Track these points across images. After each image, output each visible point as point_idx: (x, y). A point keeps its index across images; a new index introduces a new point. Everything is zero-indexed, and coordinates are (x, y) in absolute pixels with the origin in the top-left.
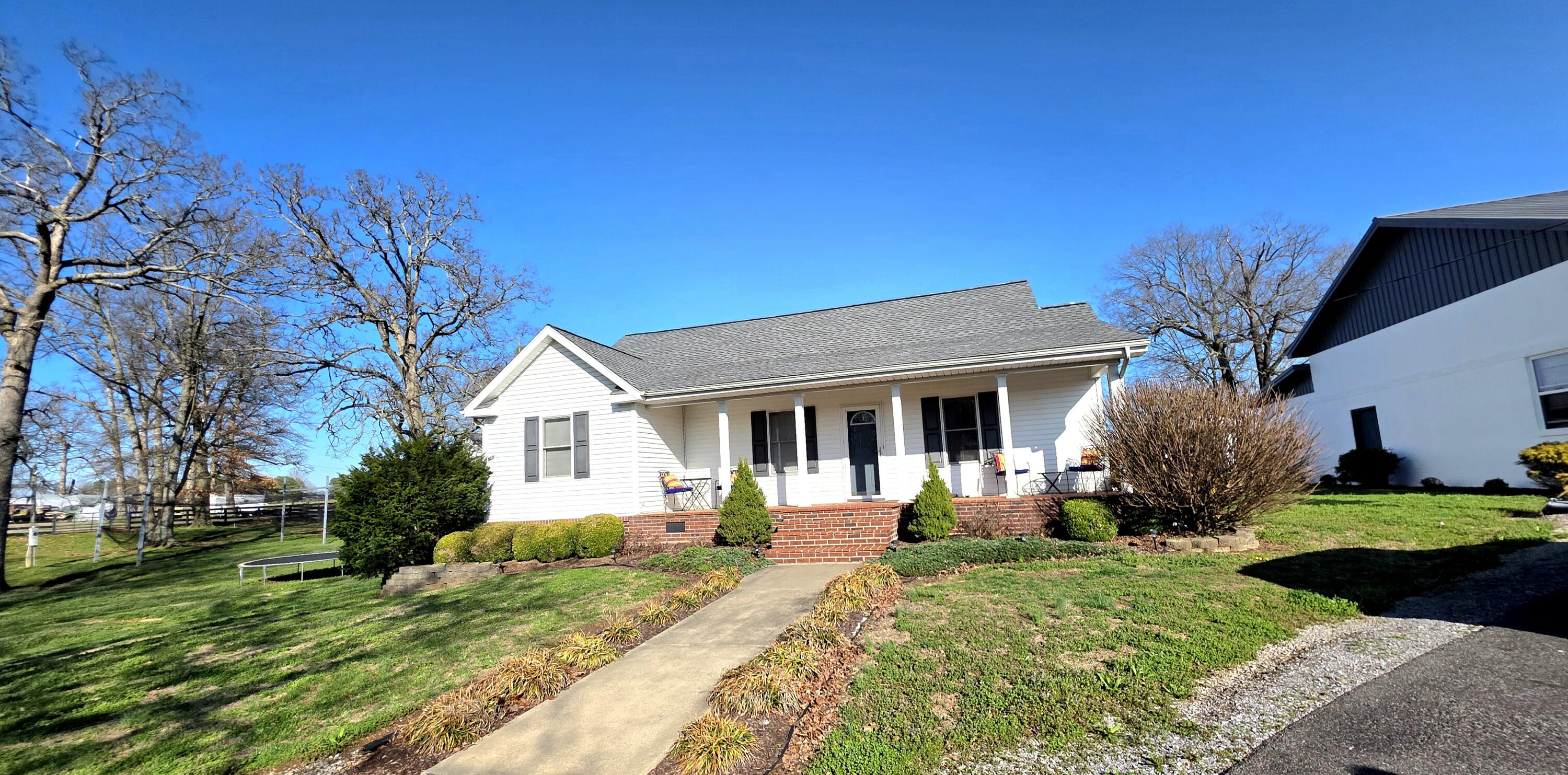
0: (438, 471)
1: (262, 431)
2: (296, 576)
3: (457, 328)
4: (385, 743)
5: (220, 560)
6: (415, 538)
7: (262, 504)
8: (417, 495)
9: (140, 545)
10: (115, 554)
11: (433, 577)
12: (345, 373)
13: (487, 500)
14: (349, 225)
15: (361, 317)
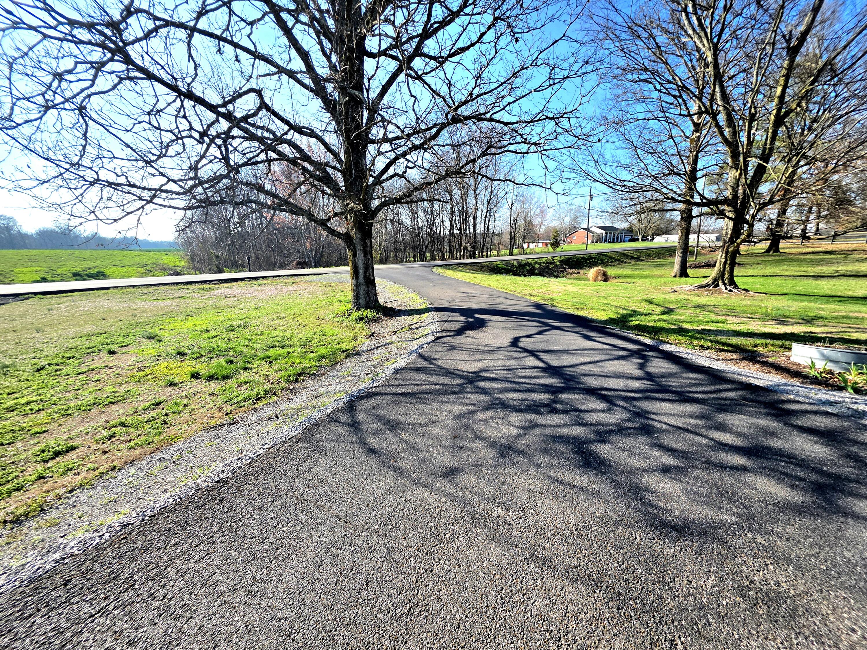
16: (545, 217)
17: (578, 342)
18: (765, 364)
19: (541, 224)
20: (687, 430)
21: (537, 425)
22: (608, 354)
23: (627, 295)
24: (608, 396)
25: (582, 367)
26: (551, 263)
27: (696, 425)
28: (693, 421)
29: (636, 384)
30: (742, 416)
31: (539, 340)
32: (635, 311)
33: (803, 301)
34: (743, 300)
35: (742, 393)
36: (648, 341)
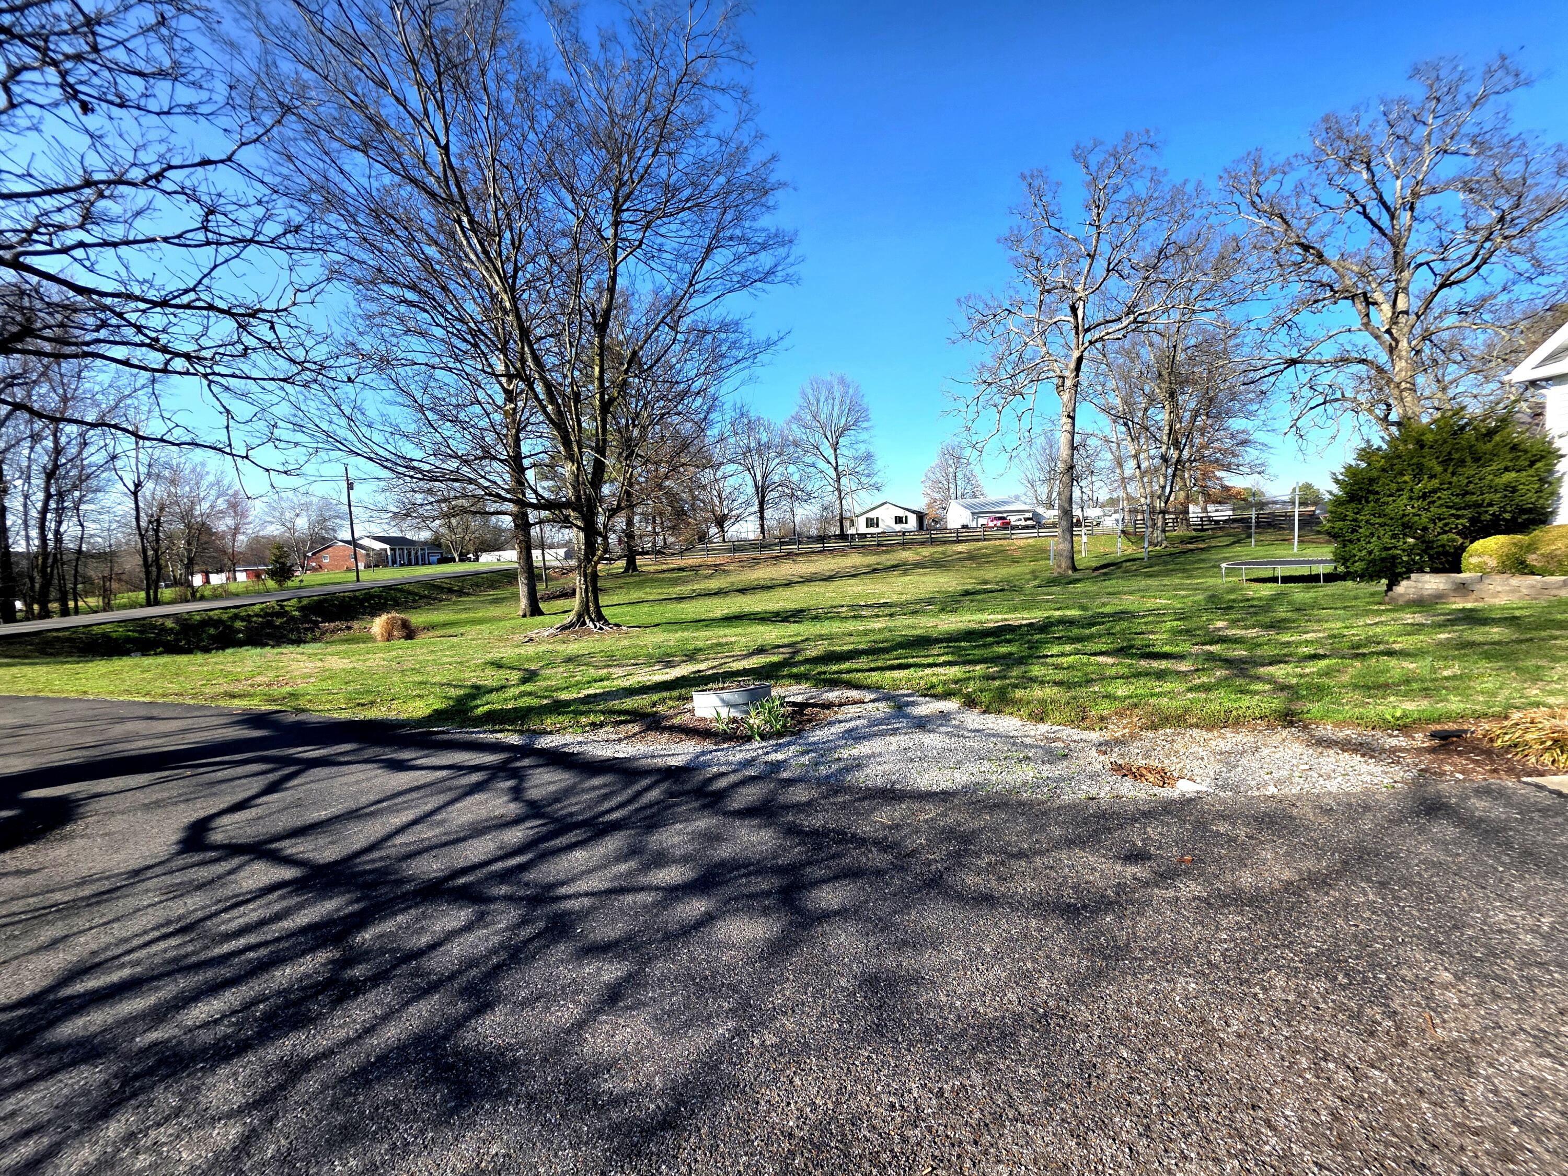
0: (1468, 459)
1: (1228, 443)
2: (1274, 580)
3: (1478, 268)
4: (1458, 736)
5: (1203, 561)
6: (1433, 542)
7: (1231, 513)
8: (1435, 491)
9: (1146, 545)
10: (1129, 551)
11: (1463, 589)
12: (1314, 366)
13: (1554, 494)
14: (1315, 192)
15: (1333, 296)
16: (244, 515)
17: (377, 782)
18: (672, 729)
19: (236, 531)
20: (622, 891)
21: (307, 1065)
22: (450, 789)
23: (456, 659)
24: (471, 884)
25: (399, 840)
26: (279, 615)
27: (630, 873)
28: (623, 867)
29: (515, 836)
30: (678, 826)
31: (274, 807)
32: (477, 687)
33: (676, 631)
34: (618, 640)
35: (664, 786)
36: (514, 739)
